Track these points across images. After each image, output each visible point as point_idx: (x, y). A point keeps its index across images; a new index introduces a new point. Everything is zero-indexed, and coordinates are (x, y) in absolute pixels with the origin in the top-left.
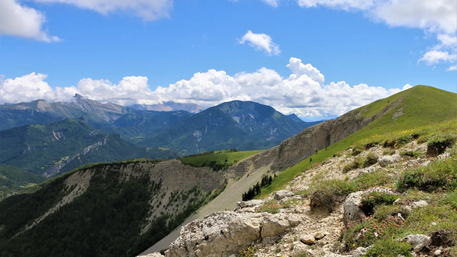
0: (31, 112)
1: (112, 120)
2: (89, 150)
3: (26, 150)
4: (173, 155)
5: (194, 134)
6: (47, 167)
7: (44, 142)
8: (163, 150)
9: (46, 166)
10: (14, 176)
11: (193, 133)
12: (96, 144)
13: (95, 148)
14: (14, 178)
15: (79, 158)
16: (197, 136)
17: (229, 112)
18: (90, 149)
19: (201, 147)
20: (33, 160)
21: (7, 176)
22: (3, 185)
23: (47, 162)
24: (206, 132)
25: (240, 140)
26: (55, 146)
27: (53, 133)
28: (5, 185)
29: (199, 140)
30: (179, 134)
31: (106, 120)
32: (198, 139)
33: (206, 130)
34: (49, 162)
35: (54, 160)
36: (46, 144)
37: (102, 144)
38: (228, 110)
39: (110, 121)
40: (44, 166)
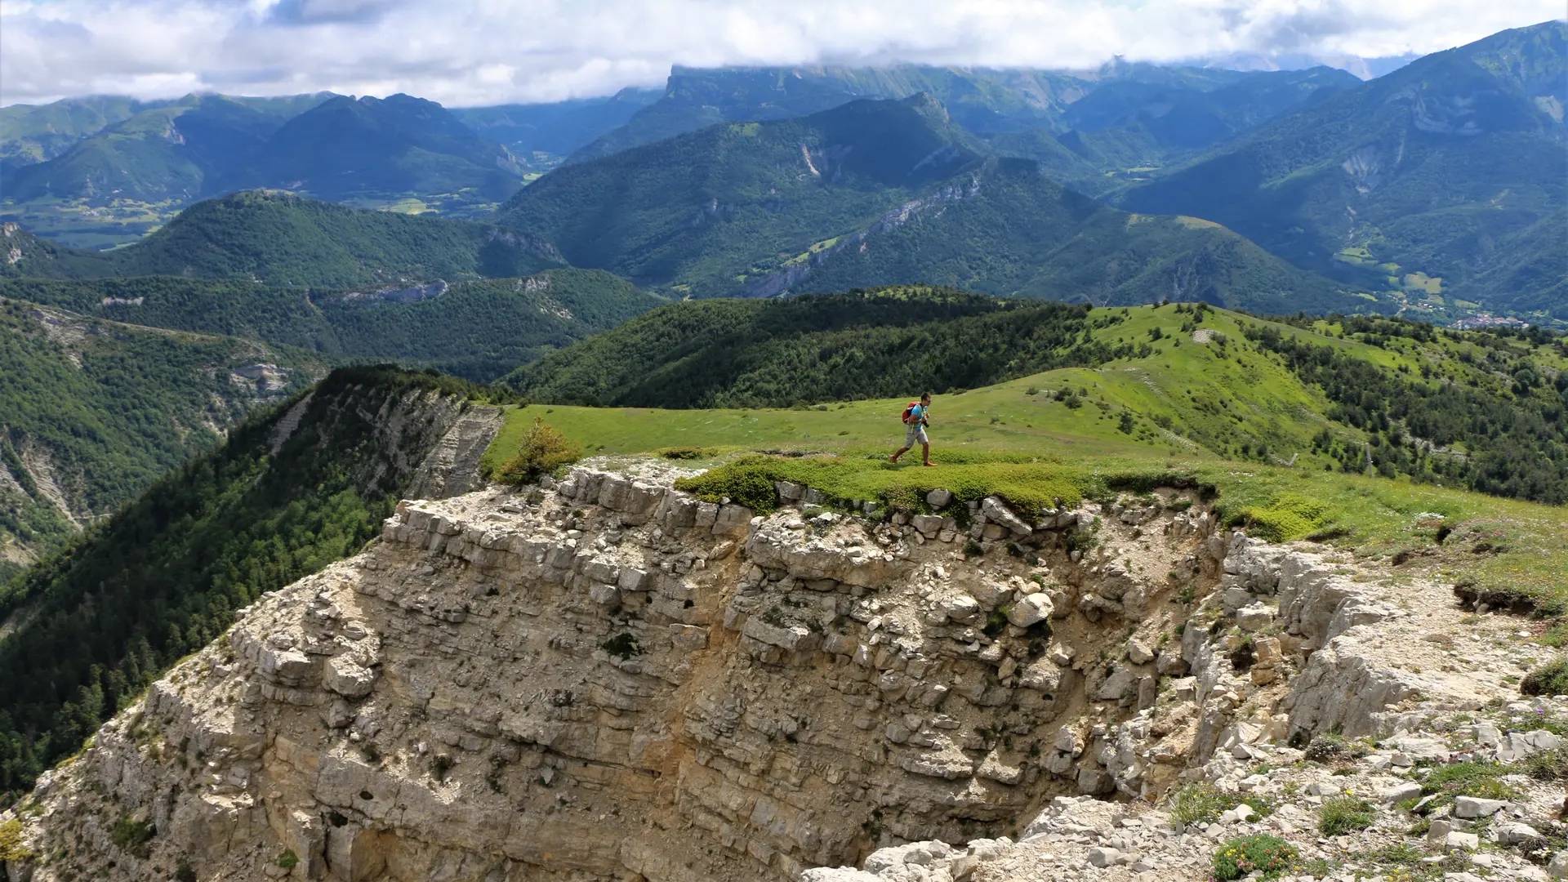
0: (777, 81)
1: (1057, 103)
2: (903, 217)
3: (705, 213)
4: (1219, 252)
5: (1346, 165)
6: (755, 275)
7: (768, 184)
8: (1191, 227)
9: (755, 270)
10: (596, 312)
11: (1344, 161)
12: (938, 196)
13: (933, 212)
14: (594, 317)
15: (863, 248)
16: (1356, 172)
17: (1519, 75)
18: (911, 214)
19: (1367, 220)
20: (723, 249)
21: (573, 311)
22: (546, 343)
23: (760, 258)
24: (1399, 159)
25: (1546, 195)
26: (804, 199)
27: (802, 154)
28: (550, 342)
29: (1362, 190)
30: (1286, 162)
31: (1038, 105)
32: (1362, 185)
33: (1401, 150)
34: (766, 257)
35: (787, 251)
36: (773, 191)
37: (963, 196)
38: (1516, 66)
39: (1051, 107)
40: (746, 273)
